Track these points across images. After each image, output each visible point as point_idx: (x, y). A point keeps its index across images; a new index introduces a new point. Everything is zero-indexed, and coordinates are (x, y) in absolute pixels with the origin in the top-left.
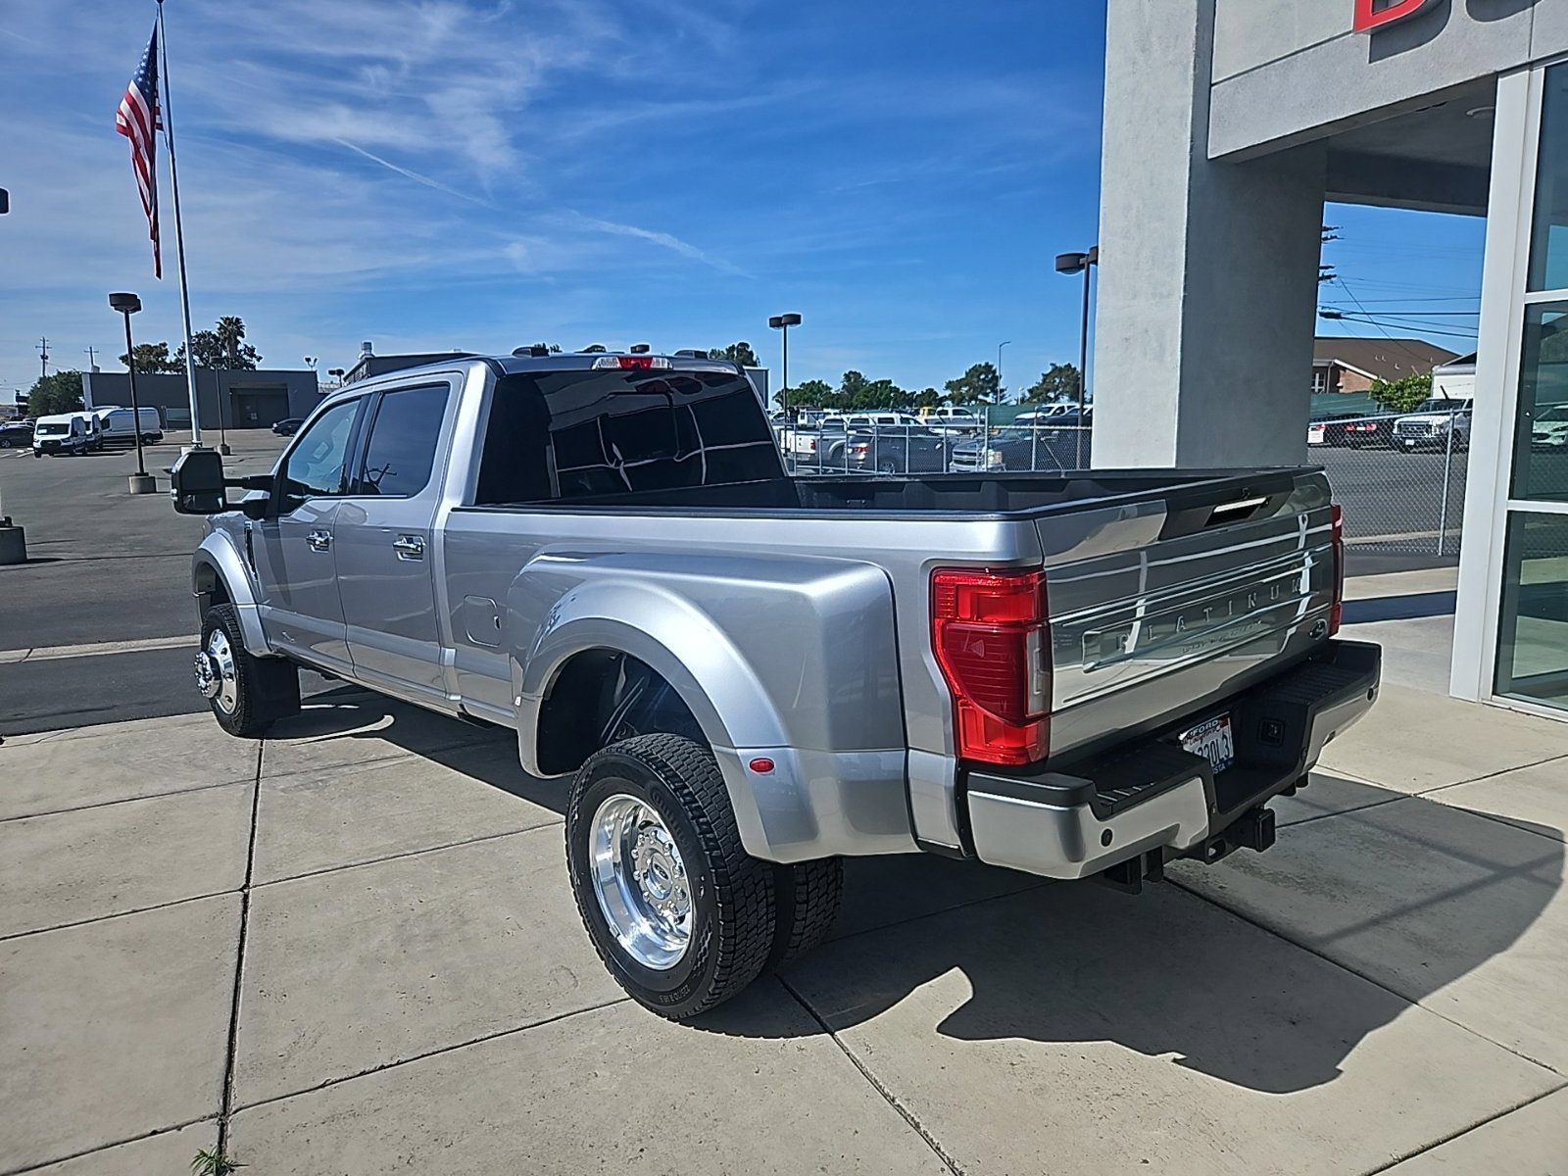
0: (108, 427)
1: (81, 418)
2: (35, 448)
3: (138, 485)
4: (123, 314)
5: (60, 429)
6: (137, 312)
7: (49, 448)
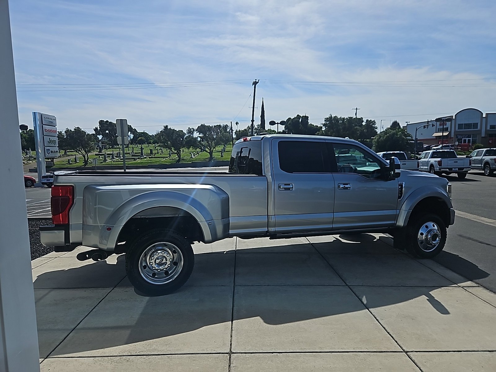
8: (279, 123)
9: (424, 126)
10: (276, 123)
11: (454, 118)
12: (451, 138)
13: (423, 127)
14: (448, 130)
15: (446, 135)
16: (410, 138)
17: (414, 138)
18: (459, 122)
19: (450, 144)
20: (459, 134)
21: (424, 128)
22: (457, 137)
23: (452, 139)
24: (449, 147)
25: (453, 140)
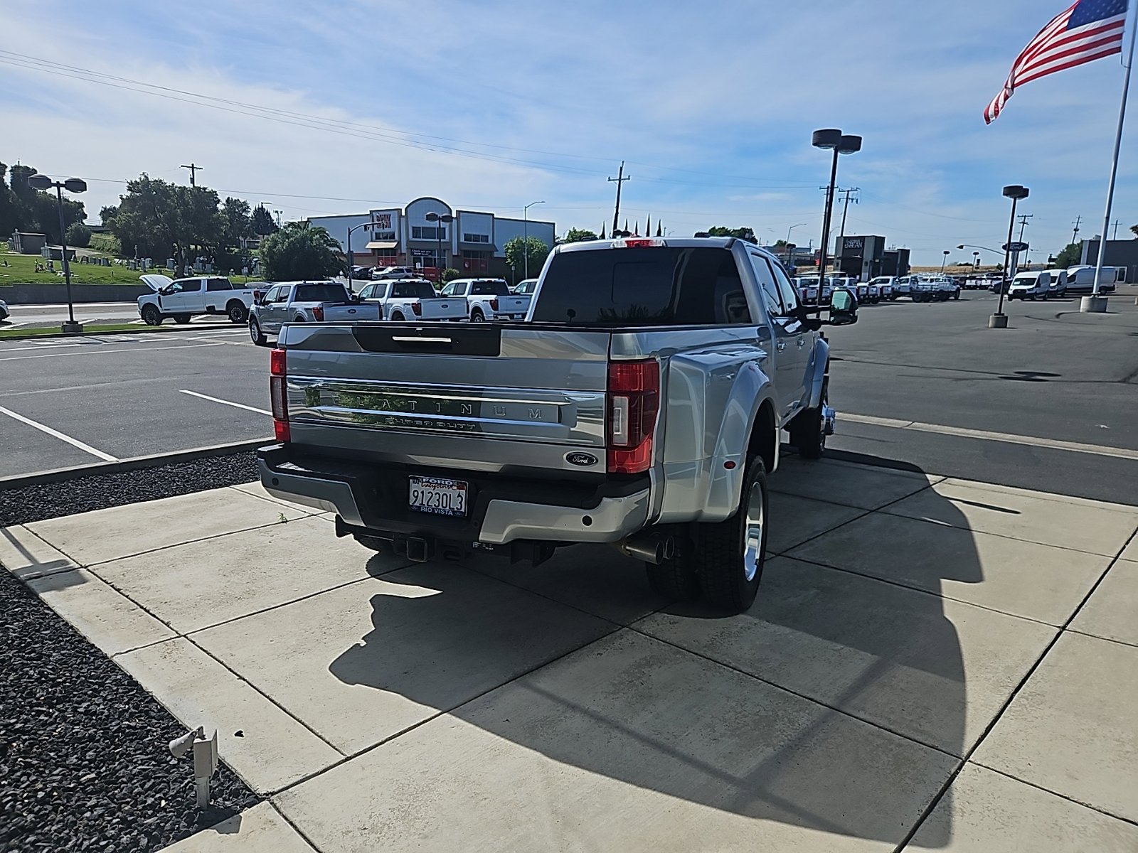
0: (1074, 280)
1: (1049, 274)
2: (1009, 295)
3: (994, 322)
4: (1013, 200)
5: (1029, 281)
6: (1025, 198)
7: (1019, 295)
8: (62, 185)
9: (365, 226)
10: (54, 185)
11: (403, 214)
12: (401, 254)
13: (363, 227)
14: (394, 238)
15: (393, 247)
16: (337, 249)
17: (345, 252)
18: (412, 224)
19: (405, 267)
20: (416, 248)
21: (365, 230)
22: (412, 254)
23: (403, 257)
24: (403, 272)
25: (405, 259)
